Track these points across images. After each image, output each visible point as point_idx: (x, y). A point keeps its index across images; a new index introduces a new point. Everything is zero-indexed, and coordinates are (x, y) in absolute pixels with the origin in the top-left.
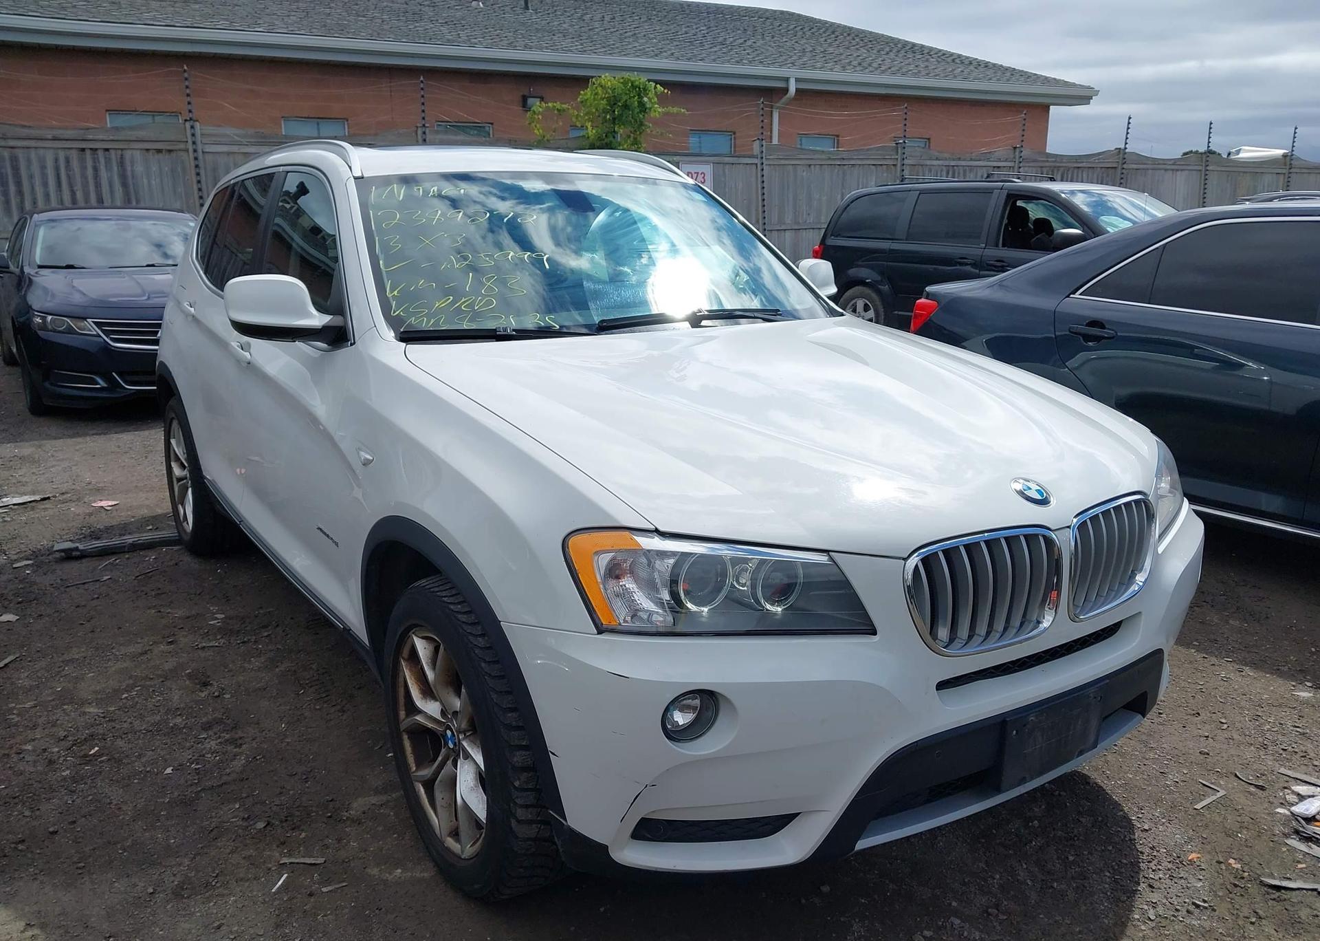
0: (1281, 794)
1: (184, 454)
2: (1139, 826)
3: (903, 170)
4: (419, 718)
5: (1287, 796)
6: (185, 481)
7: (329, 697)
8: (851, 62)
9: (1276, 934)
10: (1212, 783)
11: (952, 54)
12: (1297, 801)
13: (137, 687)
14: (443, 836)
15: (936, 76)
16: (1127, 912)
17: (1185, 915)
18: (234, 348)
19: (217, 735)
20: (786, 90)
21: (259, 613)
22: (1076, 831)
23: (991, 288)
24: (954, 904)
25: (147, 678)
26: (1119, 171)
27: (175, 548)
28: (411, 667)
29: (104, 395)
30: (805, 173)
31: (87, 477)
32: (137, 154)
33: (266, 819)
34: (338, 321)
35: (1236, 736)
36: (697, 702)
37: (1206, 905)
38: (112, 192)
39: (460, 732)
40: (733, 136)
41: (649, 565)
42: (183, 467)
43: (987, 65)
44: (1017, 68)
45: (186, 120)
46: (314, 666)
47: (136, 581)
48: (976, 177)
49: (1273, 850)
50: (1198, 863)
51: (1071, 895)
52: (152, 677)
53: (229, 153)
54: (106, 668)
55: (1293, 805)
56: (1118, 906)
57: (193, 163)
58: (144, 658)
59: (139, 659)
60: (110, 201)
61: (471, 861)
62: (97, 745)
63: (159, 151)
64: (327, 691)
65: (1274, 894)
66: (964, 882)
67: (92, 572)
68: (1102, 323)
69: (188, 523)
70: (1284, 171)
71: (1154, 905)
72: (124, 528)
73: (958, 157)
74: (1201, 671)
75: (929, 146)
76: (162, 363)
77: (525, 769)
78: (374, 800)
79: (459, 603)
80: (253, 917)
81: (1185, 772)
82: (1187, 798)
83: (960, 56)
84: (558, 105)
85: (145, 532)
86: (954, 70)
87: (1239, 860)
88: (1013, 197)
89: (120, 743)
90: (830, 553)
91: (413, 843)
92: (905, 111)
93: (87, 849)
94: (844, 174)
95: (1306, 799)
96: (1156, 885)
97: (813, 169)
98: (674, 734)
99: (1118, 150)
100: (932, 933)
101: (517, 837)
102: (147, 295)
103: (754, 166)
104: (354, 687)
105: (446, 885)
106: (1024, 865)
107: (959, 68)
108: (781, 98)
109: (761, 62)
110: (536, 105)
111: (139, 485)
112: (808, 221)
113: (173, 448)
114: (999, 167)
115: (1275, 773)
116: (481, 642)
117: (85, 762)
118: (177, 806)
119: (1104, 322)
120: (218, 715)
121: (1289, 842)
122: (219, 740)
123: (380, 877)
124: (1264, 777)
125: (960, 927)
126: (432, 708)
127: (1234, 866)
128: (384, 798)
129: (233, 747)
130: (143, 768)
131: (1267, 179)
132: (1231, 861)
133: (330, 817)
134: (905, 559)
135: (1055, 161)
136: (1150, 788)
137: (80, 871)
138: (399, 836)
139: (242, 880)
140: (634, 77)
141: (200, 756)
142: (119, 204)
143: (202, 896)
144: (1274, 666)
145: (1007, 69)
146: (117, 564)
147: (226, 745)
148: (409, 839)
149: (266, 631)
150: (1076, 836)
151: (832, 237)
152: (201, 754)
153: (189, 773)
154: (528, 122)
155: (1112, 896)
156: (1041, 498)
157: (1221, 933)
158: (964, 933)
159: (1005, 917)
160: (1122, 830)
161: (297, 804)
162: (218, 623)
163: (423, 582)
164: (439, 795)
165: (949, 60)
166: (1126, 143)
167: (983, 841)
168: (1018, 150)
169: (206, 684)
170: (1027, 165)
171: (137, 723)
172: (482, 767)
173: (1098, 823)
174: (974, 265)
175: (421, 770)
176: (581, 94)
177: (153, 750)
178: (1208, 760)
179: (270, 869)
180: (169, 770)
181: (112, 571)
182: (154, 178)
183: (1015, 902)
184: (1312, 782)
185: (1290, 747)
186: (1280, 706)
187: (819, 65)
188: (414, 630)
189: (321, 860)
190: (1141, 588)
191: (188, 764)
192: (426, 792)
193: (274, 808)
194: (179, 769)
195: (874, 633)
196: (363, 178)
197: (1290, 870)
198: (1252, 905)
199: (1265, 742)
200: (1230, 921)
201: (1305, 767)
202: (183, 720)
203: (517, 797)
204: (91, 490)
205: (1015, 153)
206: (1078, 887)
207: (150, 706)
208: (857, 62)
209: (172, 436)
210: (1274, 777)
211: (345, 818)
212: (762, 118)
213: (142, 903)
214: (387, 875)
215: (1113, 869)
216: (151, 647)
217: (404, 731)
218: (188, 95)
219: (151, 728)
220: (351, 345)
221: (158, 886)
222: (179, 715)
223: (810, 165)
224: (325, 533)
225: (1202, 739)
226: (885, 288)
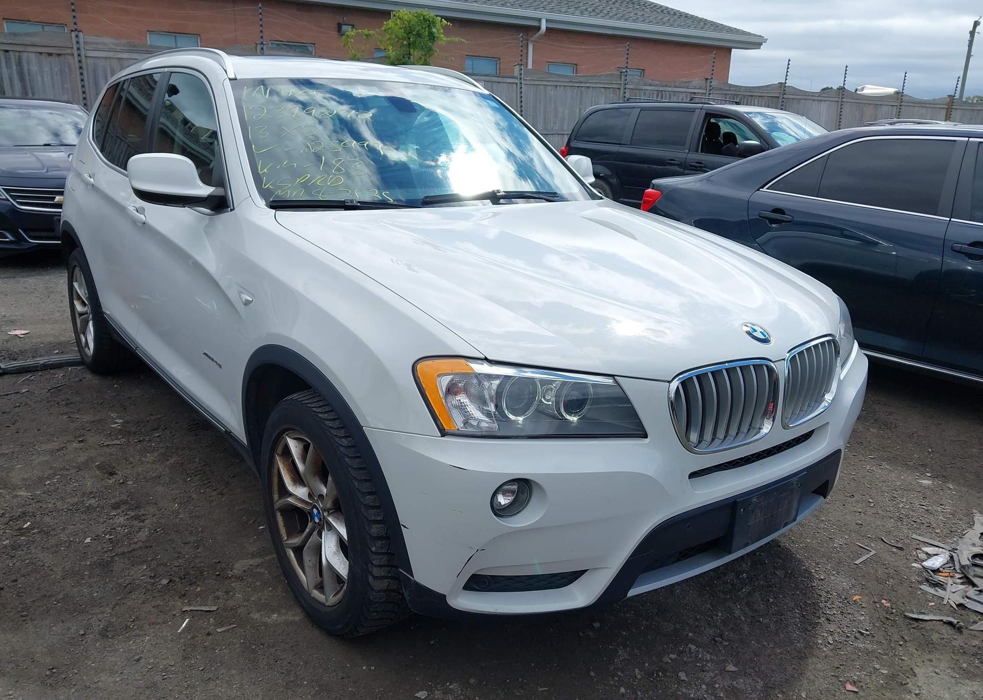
0: (915, 553)
1: (85, 294)
2: (817, 577)
3: (625, 93)
4: (290, 500)
5: (919, 555)
6: (86, 315)
7: (211, 484)
8: (587, 8)
9: (916, 652)
10: (866, 546)
11: (661, 7)
12: (926, 558)
13: (57, 475)
14: (310, 589)
15: (650, 22)
16: (813, 638)
17: (854, 640)
18: (131, 211)
19: (125, 513)
20: (539, 28)
21: (150, 419)
22: (773, 580)
23: (701, 182)
24: (690, 634)
25: (64, 469)
26: (780, 100)
27: (79, 368)
28: (283, 460)
29: (12, 246)
30: (552, 92)
31: (2, 311)
32: (32, 56)
33: (168, 577)
34: (220, 192)
35: (880, 512)
36: (515, 487)
37: (868, 633)
38: (12, 86)
39: (325, 510)
40: (498, 62)
41: (479, 385)
42: (84, 304)
43: (687, 16)
44: (708, 19)
45: (72, 31)
46: (197, 460)
47: (49, 394)
48: (678, 100)
49: (911, 593)
50: (860, 603)
51: (773, 627)
52: (68, 468)
53: (106, 58)
54: (31, 460)
55: (923, 561)
56: (806, 634)
57: (77, 66)
58: (61, 453)
59: (57, 454)
60: (11, 92)
61: (334, 608)
62: (29, 521)
63: (50, 54)
64: (209, 479)
65: (913, 624)
66: (696, 618)
67: (13, 386)
68: (783, 210)
69: (89, 349)
70: (896, 104)
71: (832, 633)
72: (35, 353)
73: (666, 84)
74: (854, 465)
75: (644, 75)
76: (66, 222)
77: (380, 538)
78: (251, 562)
79: (326, 412)
80: (165, 651)
81: (847, 538)
82: (849, 557)
83: (667, 8)
84: (366, 31)
85: (53, 355)
86: (663, 18)
87: (889, 601)
88: (709, 115)
89: (47, 519)
90: (615, 377)
91: (284, 594)
92: (628, 48)
93: (28, 601)
94: (581, 93)
95: (932, 557)
96: (832, 618)
97: (558, 90)
98: (499, 512)
99: (780, 84)
100: (676, 656)
101: (373, 589)
102: (46, 169)
103: (515, 85)
104: (230, 476)
105: (312, 625)
106: (738, 605)
107: (667, 17)
108: (535, 34)
109: (520, 6)
110: (348, 30)
111: (45, 318)
112: (554, 129)
113: (76, 289)
114: (695, 93)
115: (909, 538)
116: (345, 442)
117: (19, 534)
118: (97, 567)
119: (784, 210)
120: (124, 497)
121: (922, 587)
122: (126, 517)
123: (261, 620)
124: (901, 541)
125: (696, 651)
126: (301, 492)
127: (885, 604)
128: (258, 561)
129: (138, 522)
130: (67, 538)
131: (885, 109)
132: (883, 601)
133: (219, 575)
134: (669, 382)
135: (735, 91)
136: (823, 549)
137: (24, 618)
138: (273, 589)
139: (153, 624)
140: (425, 12)
141: (112, 529)
142: (18, 95)
143: (123, 636)
144: (904, 461)
145: (701, 20)
146: (32, 380)
147: (132, 521)
148: (281, 592)
149: (157, 433)
150: (773, 584)
151: (575, 141)
152: (113, 527)
153: (105, 542)
154: (343, 44)
155: (802, 627)
156: (764, 338)
157: (879, 653)
158: (698, 655)
159: (728, 644)
160: (805, 580)
161: (192, 565)
162: (119, 426)
163: (294, 396)
164: (308, 558)
165: (659, 10)
166: (786, 79)
167: (708, 588)
168: (709, 80)
169: (112, 474)
170: (716, 92)
171: (59, 504)
172: (346, 537)
173: (788, 575)
174: (679, 165)
175: (291, 539)
176: (385, 24)
177: (74, 525)
178: (862, 529)
179: (174, 615)
180: (88, 540)
181: (28, 385)
182: (46, 75)
183: (734, 632)
184: (936, 545)
185: (919, 520)
186: (909, 490)
187: (563, 10)
188: (287, 433)
189: (214, 608)
190: (830, 405)
191: (103, 535)
192: (295, 556)
193: (174, 569)
194: (96, 539)
195: (646, 436)
196: (236, 79)
197: (924, 607)
198: (900, 633)
199: (901, 516)
200: (885, 644)
201: (930, 534)
202: (96, 501)
203: (374, 560)
204: (6, 321)
205: (706, 82)
206: (777, 621)
207: (69, 490)
208: (591, 9)
209: (74, 280)
210: (909, 541)
211: (230, 576)
212: (521, 49)
213: (76, 643)
214: (267, 619)
215: (801, 607)
216: (65, 445)
217: (277, 509)
218: (73, 10)
219: (71, 508)
220: (231, 210)
221: (88, 629)
222: (92, 498)
223: (556, 86)
224: (210, 357)
225: (857, 514)
226: (614, 181)
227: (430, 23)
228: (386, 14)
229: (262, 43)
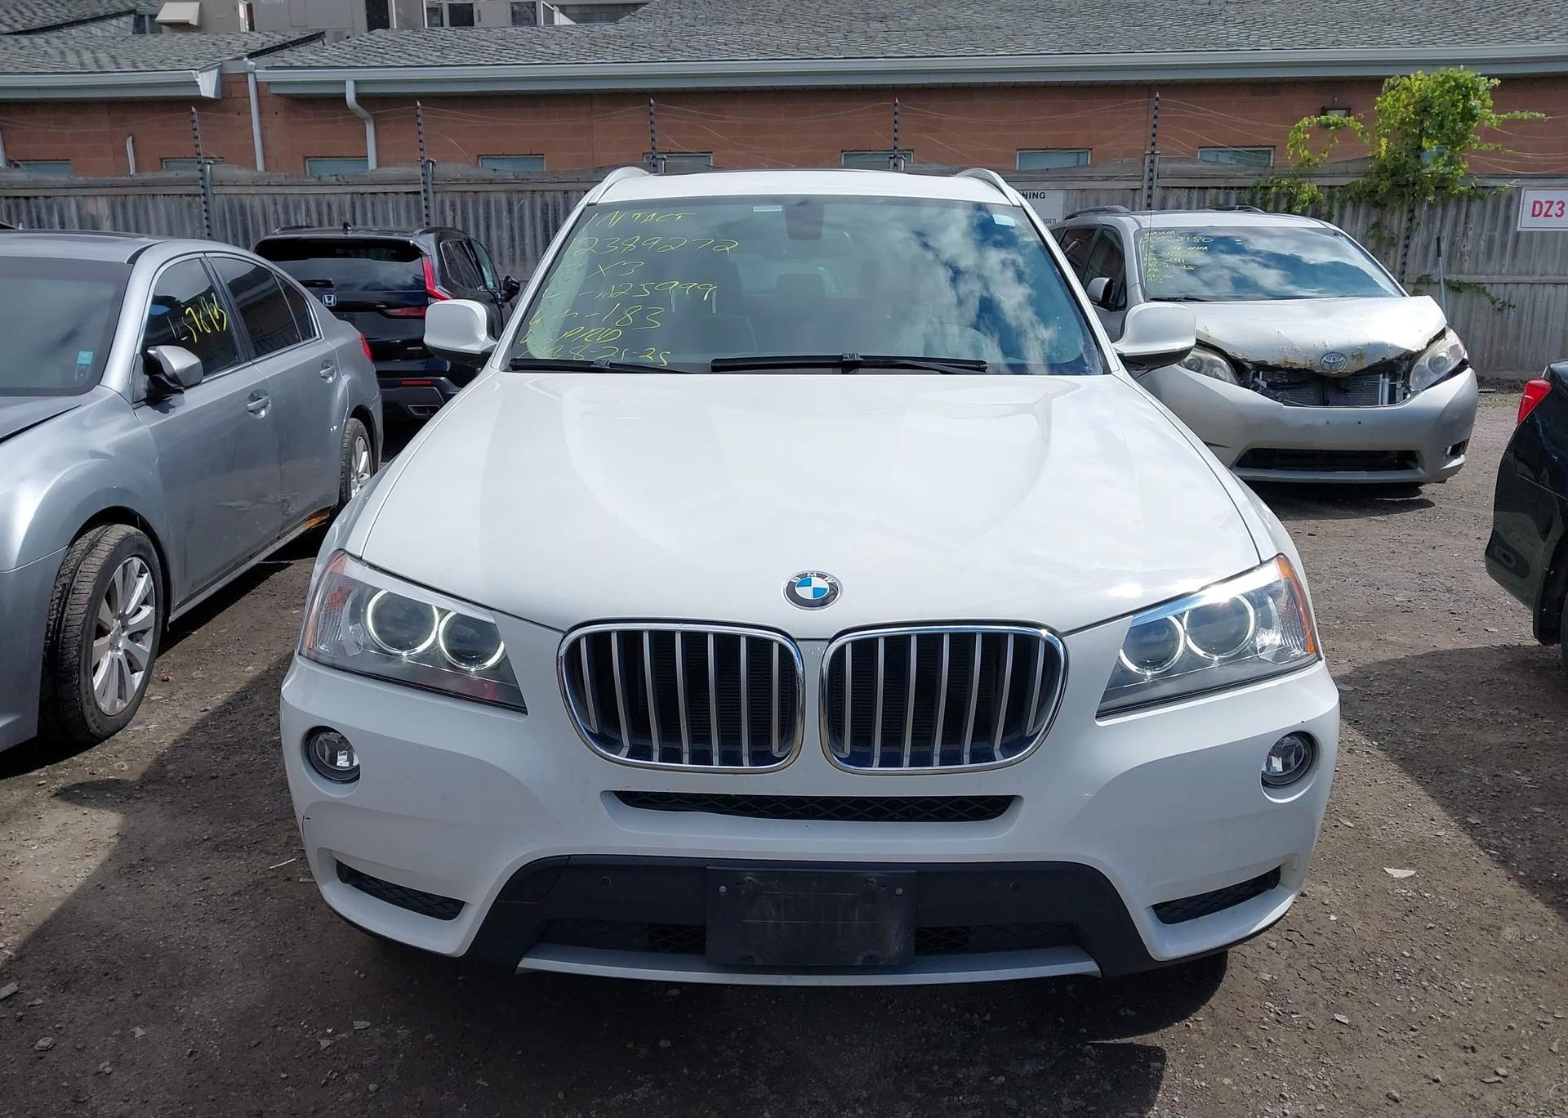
90: (493, 611)
134: (565, 633)
156: (812, 598)
176: (1372, 102)
196: (595, 204)
227: (1465, 90)
228: (1374, 85)
229: (1153, 153)
